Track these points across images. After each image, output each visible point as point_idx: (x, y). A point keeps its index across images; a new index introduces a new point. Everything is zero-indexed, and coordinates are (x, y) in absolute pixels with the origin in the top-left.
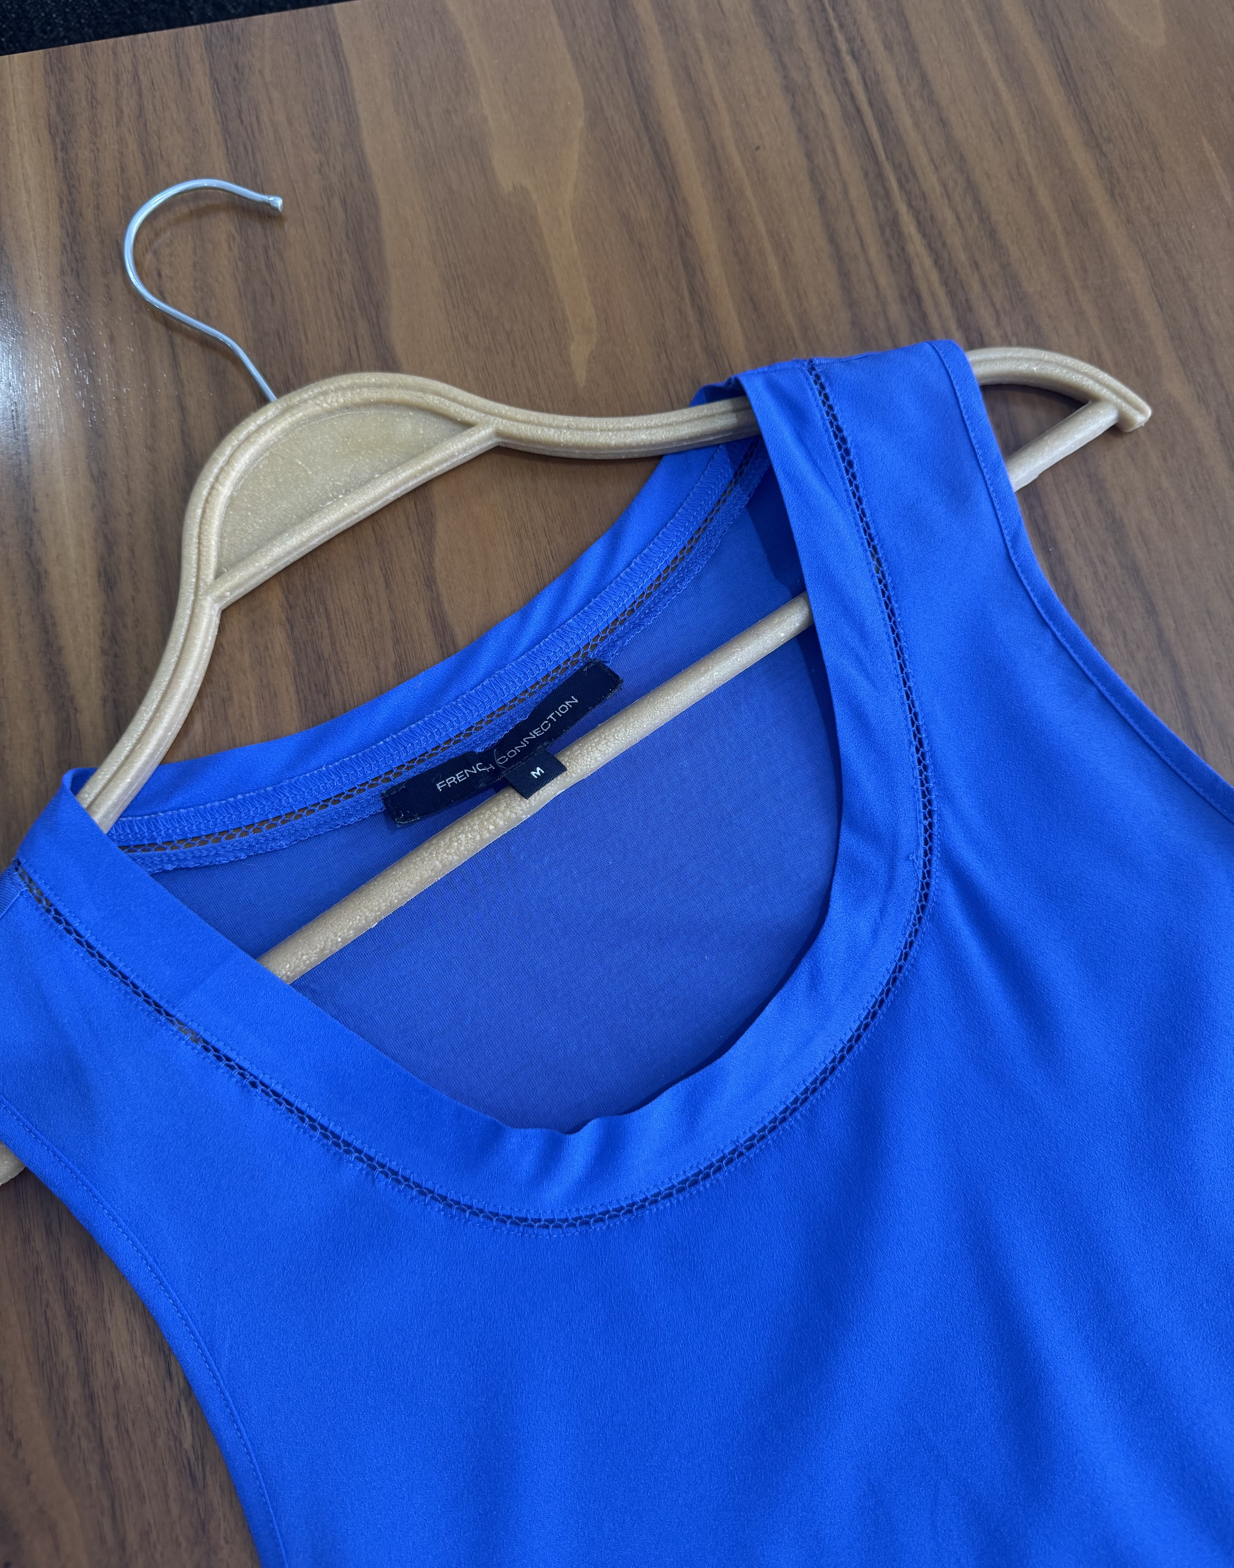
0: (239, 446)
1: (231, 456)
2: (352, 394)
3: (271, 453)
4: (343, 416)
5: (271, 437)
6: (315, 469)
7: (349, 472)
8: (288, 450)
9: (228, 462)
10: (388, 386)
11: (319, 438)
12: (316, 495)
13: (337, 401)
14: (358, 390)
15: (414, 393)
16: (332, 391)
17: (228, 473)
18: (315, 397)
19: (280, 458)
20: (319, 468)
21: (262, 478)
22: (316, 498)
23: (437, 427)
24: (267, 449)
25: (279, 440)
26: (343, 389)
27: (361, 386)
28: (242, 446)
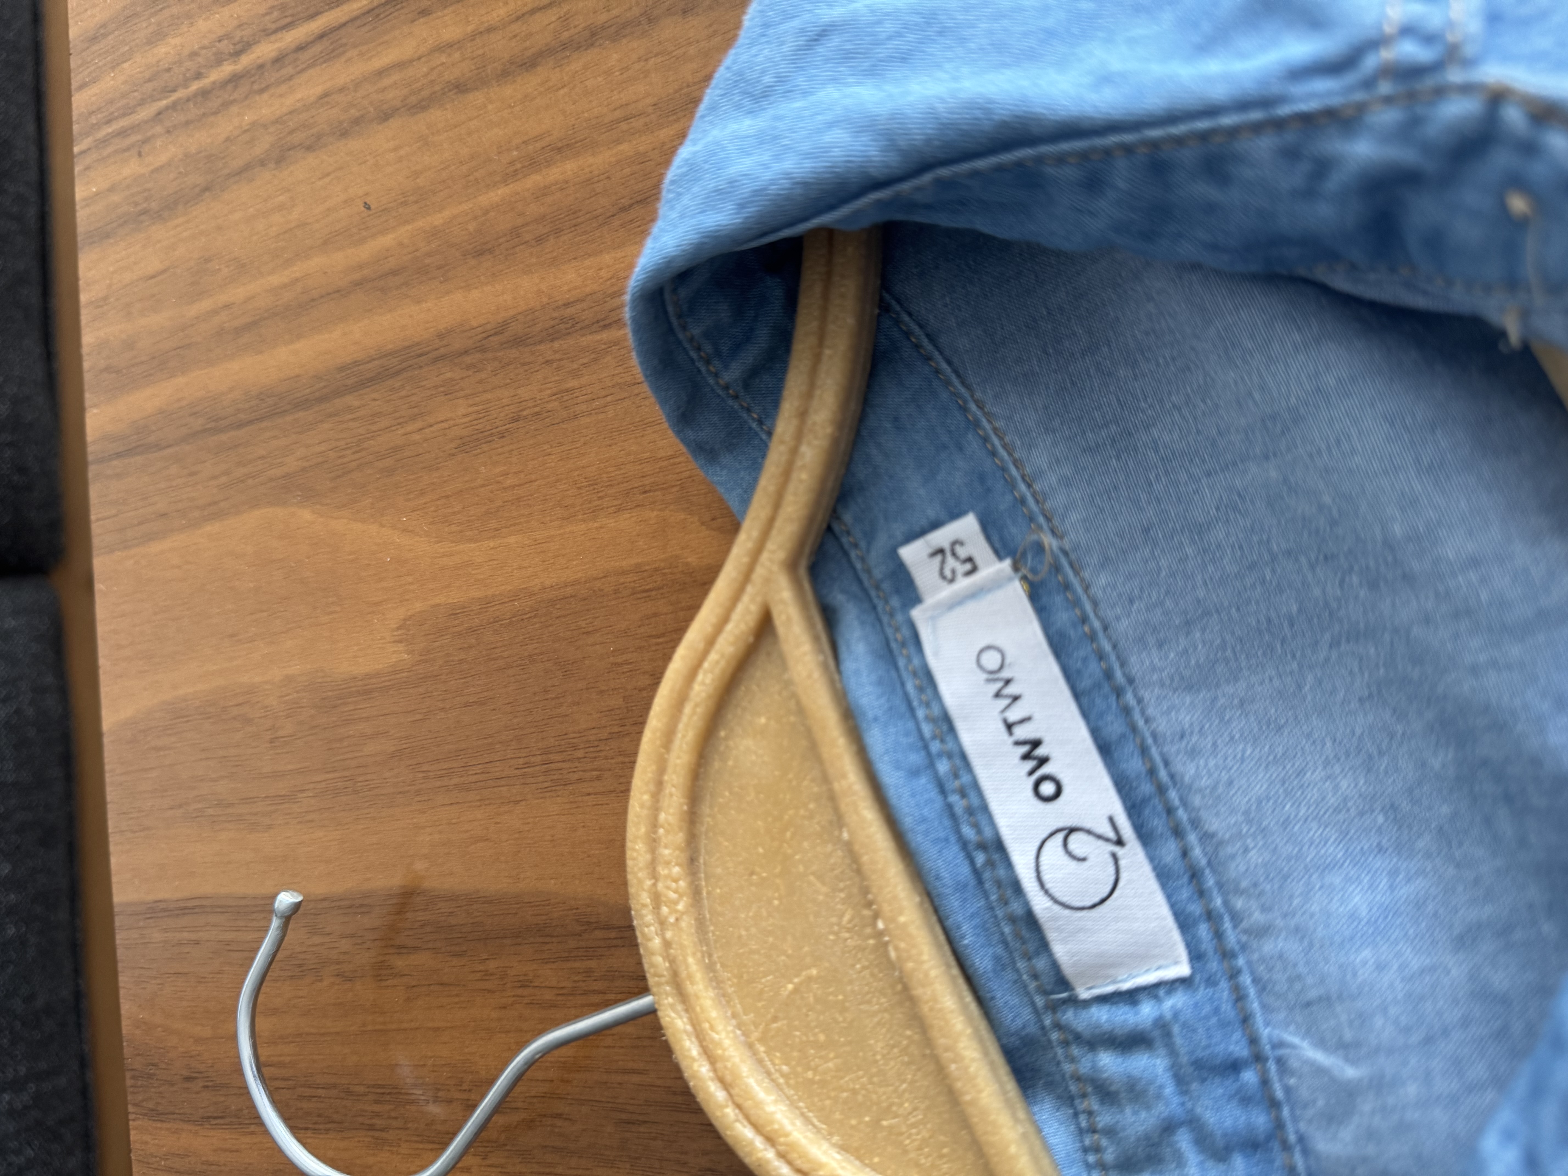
0: (739, 1106)
1: (757, 1128)
2: (666, 847)
3: (762, 1040)
4: (706, 873)
5: (728, 1032)
6: (808, 960)
7: (824, 889)
8: (760, 1004)
9: (770, 1140)
10: (661, 770)
11: (743, 933)
12: (866, 973)
13: (676, 881)
14: (661, 831)
15: (685, 719)
16: (654, 885)
17: (792, 1146)
18: (662, 923)
19: (775, 1025)
20: (806, 949)
21: (810, 1074)
22: (872, 975)
23: (758, 686)
24: (750, 1046)
25: (734, 1016)
26: (653, 865)
27: (654, 825)
28: (740, 1101)
